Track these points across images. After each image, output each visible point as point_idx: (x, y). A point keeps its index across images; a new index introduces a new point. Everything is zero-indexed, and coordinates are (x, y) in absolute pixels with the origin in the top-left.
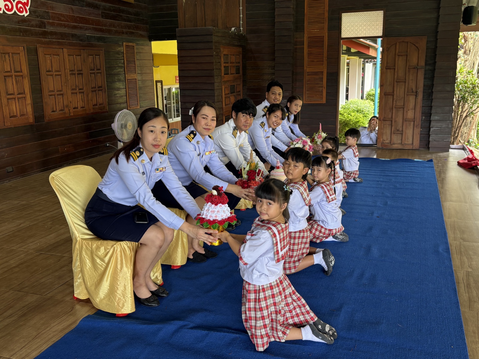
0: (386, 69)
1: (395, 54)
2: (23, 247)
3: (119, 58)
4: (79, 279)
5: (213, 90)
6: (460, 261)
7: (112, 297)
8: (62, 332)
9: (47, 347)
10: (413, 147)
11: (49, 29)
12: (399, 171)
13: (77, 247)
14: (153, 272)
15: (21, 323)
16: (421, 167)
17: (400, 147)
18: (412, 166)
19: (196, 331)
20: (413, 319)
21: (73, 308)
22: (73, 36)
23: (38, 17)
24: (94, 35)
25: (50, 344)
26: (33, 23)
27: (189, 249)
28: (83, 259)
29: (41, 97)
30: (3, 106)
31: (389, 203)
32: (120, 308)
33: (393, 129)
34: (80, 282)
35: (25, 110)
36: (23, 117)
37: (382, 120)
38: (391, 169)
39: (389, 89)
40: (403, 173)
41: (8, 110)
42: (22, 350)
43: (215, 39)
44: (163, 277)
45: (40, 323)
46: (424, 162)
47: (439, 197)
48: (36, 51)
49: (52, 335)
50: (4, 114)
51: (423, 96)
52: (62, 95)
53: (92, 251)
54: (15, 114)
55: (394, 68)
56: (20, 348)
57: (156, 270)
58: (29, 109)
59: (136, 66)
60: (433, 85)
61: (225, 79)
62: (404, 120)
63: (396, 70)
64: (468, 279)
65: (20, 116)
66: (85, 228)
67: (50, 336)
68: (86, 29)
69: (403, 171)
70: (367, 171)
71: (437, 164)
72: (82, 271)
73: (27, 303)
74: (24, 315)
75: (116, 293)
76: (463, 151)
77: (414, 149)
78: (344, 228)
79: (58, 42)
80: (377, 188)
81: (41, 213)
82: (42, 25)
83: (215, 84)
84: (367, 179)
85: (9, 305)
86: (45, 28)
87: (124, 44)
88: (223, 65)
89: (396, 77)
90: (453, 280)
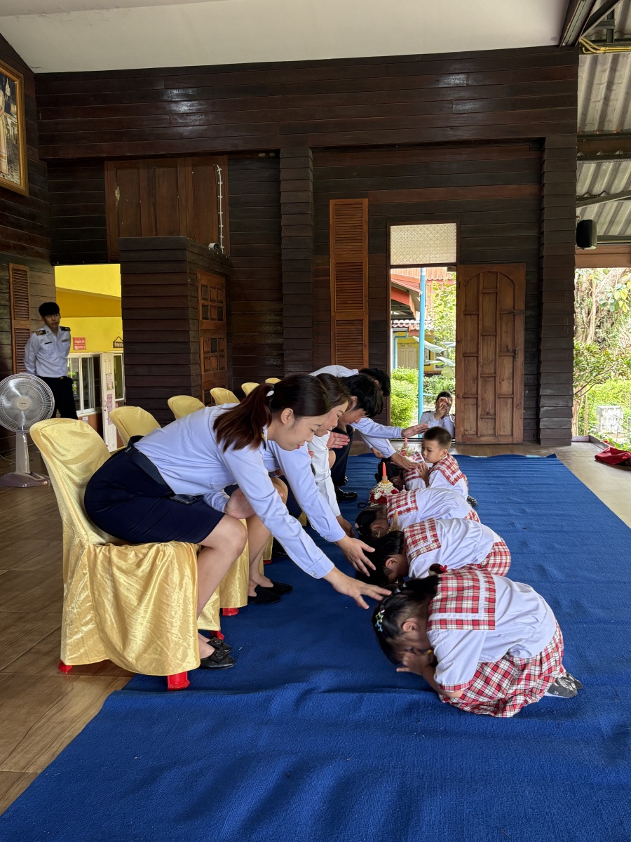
0: (464, 314)
3: (2, 289)
5: (187, 343)
10: (513, 441)
12: (513, 471)
16: (544, 464)
17: (491, 440)
33: (479, 412)
37: (461, 396)
38: (498, 468)
39: (471, 348)
43: (190, 257)
46: (543, 458)
51: (525, 357)
55: (477, 313)
59: (30, 306)
60: (540, 339)
61: (204, 327)
62: (497, 397)
63: (481, 316)
80: (494, 492)
83: (191, 332)
87: (11, 266)
88: (201, 302)
89: (480, 327)
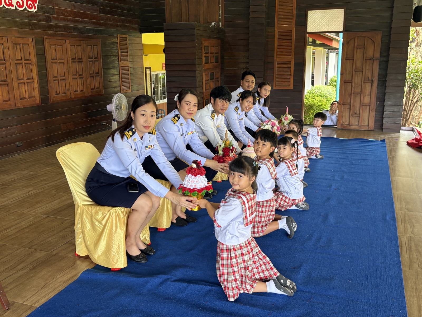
0: (346, 60)
1: (354, 47)
2: (32, 211)
3: (114, 48)
4: (80, 238)
5: (195, 77)
6: (404, 228)
7: (108, 254)
8: (66, 282)
9: (54, 295)
10: (368, 128)
11: (54, 23)
12: (356, 149)
13: (78, 212)
14: (142, 233)
15: (31, 275)
16: (375, 146)
17: (357, 128)
18: (367, 145)
19: (178, 283)
20: (361, 276)
21: (75, 263)
22: (75, 29)
23: (44, 12)
24: (93, 28)
25: (56, 292)
26: (41, 17)
27: (173, 214)
28: (84, 222)
29: (47, 82)
30: (15, 89)
31: (345, 177)
32: (114, 263)
33: (351, 112)
34: (81, 242)
35: (33, 93)
36: (31, 99)
37: (342, 104)
38: (349, 148)
39: (348, 78)
40: (359, 151)
41: (18, 93)
42: (33, 297)
43: (197, 32)
44: (150, 238)
45: (47, 275)
46: (378, 141)
47: (389, 172)
48: (43, 41)
49: (57, 285)
50: (15, 96)
51: (378, 84)
52: (65, 80)
53: (92, 215)
54: (25, 96)
55: (353, 59)
56: (31, 295)
57: (145, 232)
58: (37, 92)
59: (129, 55)
60: (387, 74)
61: (206, 68)
62: (361, 105)
63: (355, 60)
64: (410, 243)
65: (29, 98)
66: (86, 196)
67: (56, 286)
68: (86, 23)
69: (359, 150)
70: (328, 149)
71: (389, 144)
72: (83, 232)
73: (36, 258)
74: (34, 268)
75: (111, 251)
76: (412, 132)
77: (369, 130)
78: (305, 199)
79: (62, 34)
80: (335, 164)
81: (47, 182)
82: (48, 19)
83: (197, 72)
84: (328, 156)
85: (22, 260)
86: (51, 22)
87: (119, 35)
88: (204, 55)
89: (354, 67)
90: (397, 244)
